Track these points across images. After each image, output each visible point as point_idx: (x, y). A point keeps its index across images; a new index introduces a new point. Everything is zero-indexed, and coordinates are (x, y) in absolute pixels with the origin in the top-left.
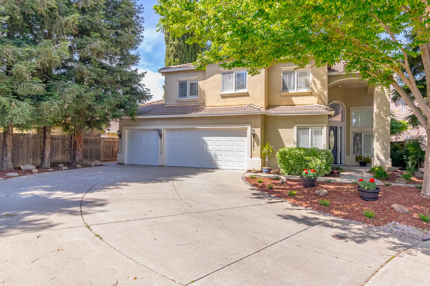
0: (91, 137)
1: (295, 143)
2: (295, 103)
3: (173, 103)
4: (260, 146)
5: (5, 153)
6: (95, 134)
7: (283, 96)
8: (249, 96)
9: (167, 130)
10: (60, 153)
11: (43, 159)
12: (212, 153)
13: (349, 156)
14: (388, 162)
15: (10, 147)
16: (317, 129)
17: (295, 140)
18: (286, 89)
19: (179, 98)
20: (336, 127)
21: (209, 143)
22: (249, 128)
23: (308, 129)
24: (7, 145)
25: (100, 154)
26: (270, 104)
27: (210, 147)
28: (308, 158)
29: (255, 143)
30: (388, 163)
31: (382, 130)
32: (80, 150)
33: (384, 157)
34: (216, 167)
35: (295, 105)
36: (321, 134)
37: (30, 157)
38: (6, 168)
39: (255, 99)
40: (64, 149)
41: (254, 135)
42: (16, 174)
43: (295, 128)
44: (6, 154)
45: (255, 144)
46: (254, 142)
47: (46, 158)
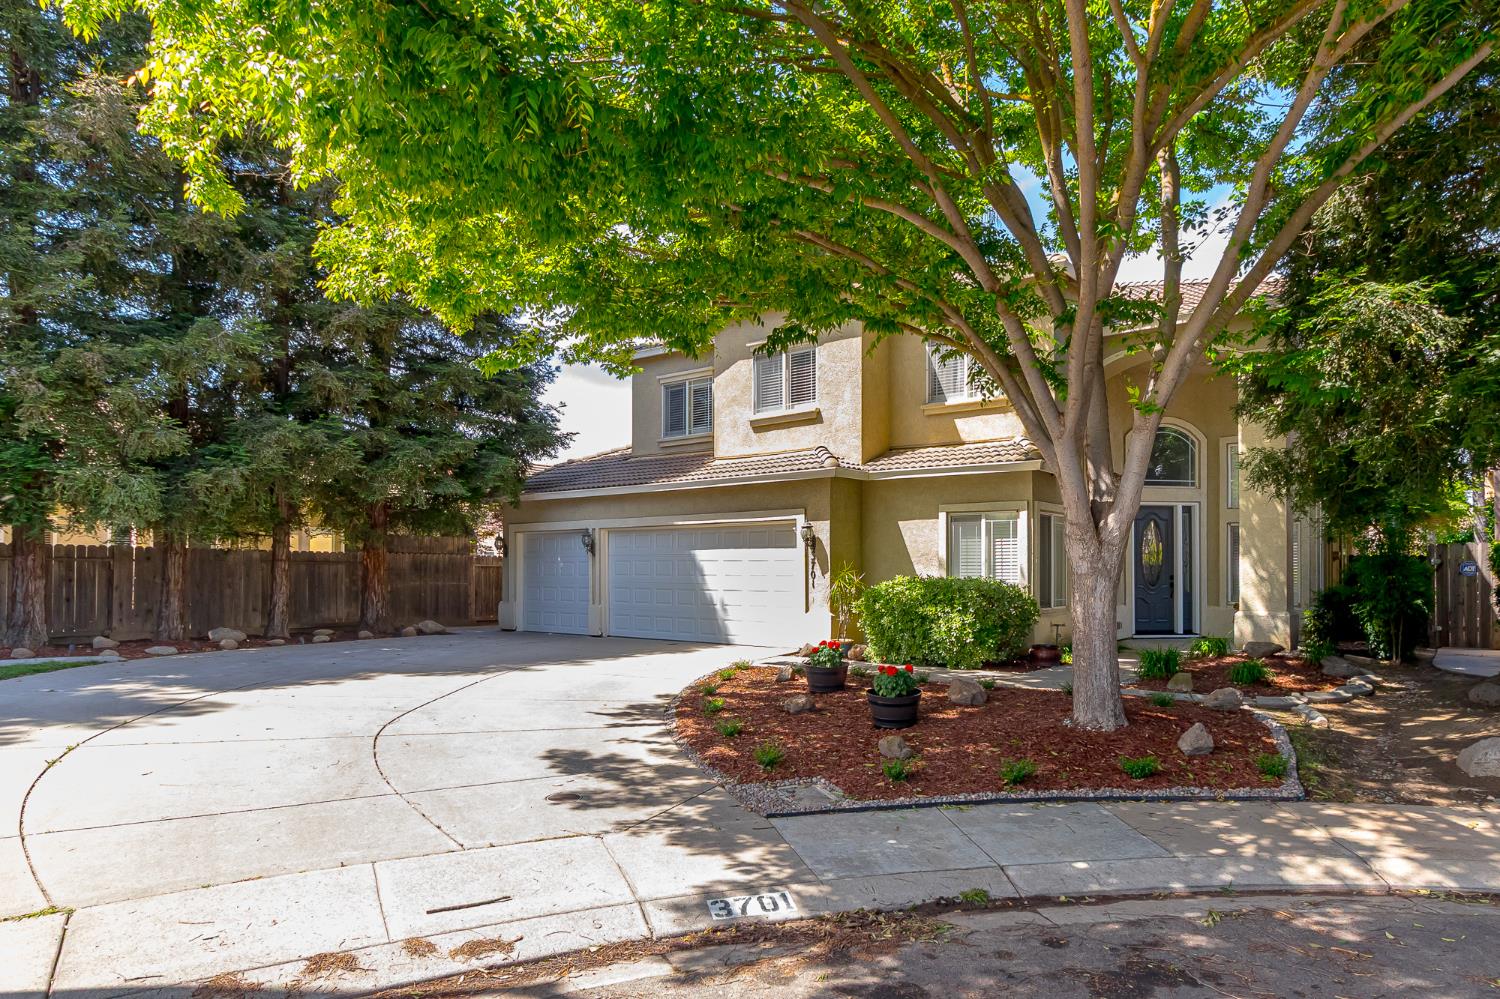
0: (435, 557)
1: (940, 565)
2: (964, 437)
3: (653, 451)
4: (828, 575)
5: (164, 599)
6: (450, 548)
7: (930, 416)
8: (822, 422)
9: (610, 531)
10: (342, 601)
11: (269, 615)
12: (716, 597)
13: (1218, 605)
14: (1280, 624)
15: (176, 583)
16: (1002, 517)
17: (943, 554)
18: (941, 392)
19: (666, 435)
20: (1171, 509)
21: (707, 568)
22: (800, 520)
23: (979, 518)
24: (170, 580)
25: (467, 604)
26: (896, 443)
27: (711, 582)
28: (930, 610)
29: (817, 567)
30: (1276, 627)
31: (1259, 515)
32: (379, 591)
33: (1267, 608)
34: (727, 639)
35: (963, 443)
36: (1015, 535)
37: (254, 610)
38: (165, 635)
39: (837, 431)
40: (354, 588)
41: (812, 542)
42: (173, 650)
43: (942, 516)
44: (167, 601)
45: (818, 570)
46: (814, 563)
47: (278, 611)
